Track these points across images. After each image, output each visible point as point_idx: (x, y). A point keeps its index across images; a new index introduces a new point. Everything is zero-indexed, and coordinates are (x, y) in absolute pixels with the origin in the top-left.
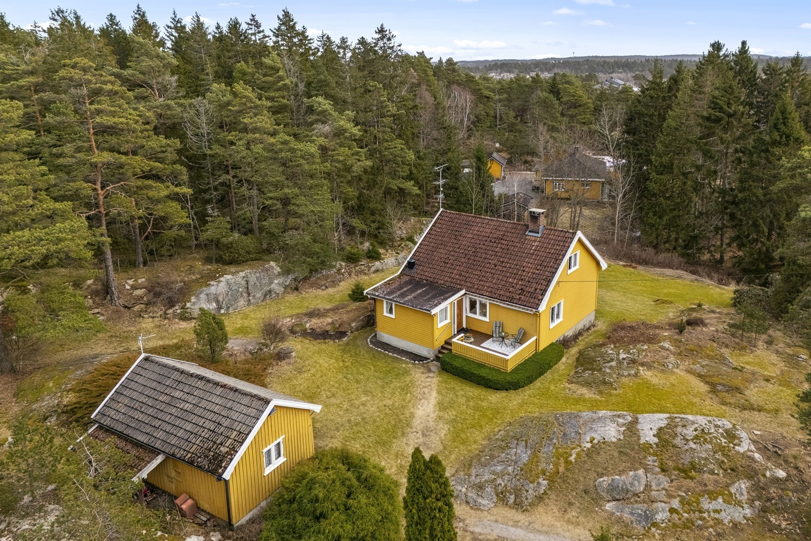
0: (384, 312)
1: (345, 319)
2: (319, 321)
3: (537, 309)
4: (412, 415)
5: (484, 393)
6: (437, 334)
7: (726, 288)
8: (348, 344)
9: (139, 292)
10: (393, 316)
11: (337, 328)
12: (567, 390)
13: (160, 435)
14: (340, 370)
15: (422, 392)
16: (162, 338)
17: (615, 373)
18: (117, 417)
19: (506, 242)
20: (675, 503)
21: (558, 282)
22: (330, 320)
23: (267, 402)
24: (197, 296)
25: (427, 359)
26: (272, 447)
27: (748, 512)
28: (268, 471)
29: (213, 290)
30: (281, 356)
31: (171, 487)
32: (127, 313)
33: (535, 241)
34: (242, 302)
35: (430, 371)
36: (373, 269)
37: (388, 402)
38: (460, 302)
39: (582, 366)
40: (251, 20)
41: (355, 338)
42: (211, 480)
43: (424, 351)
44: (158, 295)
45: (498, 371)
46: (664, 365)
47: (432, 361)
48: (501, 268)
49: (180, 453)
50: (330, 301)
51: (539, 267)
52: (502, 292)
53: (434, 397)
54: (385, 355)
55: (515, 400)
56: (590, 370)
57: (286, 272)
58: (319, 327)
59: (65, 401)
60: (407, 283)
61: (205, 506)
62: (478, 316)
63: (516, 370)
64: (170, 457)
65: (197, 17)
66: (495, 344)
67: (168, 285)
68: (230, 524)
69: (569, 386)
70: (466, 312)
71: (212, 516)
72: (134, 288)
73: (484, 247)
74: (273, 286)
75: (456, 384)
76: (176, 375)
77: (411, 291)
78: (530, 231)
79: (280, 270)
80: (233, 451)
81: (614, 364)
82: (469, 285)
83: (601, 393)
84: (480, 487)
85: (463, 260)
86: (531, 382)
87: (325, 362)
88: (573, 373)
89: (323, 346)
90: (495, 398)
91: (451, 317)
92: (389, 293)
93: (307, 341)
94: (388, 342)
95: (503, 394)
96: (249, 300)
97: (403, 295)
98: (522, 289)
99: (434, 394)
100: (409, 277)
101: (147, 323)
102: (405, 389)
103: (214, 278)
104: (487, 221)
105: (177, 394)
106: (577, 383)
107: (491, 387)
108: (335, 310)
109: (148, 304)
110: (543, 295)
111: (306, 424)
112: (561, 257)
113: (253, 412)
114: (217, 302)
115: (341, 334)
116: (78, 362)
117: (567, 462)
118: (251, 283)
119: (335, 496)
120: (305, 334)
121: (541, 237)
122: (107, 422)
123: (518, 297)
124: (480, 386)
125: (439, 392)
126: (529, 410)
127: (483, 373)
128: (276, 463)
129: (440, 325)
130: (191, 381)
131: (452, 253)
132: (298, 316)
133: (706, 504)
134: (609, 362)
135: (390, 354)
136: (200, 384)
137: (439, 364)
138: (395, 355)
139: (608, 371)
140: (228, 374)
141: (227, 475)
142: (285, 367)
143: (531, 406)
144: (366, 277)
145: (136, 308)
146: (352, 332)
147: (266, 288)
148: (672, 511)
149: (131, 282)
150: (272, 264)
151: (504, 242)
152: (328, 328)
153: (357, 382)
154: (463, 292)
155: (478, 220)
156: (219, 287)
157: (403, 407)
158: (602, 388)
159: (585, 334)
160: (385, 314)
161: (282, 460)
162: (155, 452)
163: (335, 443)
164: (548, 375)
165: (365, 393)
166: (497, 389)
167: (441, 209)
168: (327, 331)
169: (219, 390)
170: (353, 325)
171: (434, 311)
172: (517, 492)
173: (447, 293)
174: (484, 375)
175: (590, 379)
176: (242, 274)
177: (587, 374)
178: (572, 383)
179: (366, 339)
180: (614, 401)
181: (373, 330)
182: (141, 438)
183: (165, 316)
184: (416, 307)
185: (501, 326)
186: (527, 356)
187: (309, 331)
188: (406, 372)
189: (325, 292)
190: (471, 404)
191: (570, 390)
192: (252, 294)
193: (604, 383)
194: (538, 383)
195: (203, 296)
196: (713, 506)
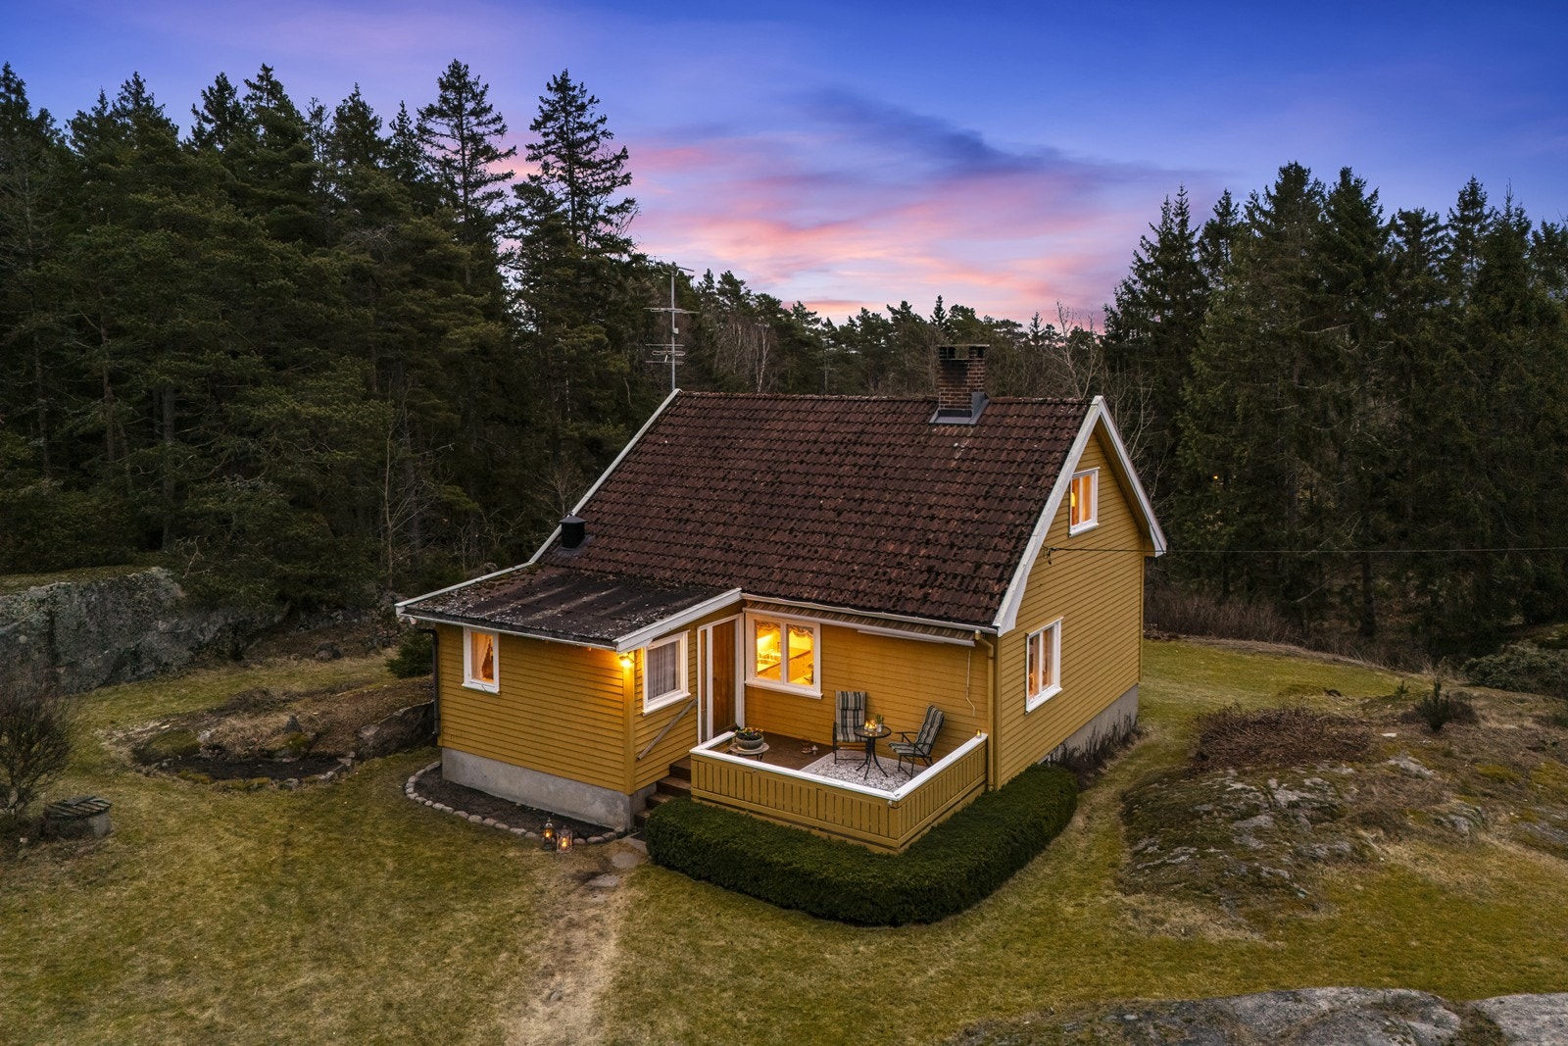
0: (463, 671)
1: (341, 716)
2: (247, 724)
3: (989, 623)
5: (805, 937)
6: (640, 736)
7: (1416, 676)
8: (331, 791)
10: (493, 687)
11: (310, 744)
12: (1129, 916)
14: (257, 875)
15: (560, 944)
17: (1282, 850)
19: (869, 450)
21: (1046, 552)
22: (287, 720)
25: (600, 830)
33: (960, 437)
35: (607, 869)
37: (407, 988)
38: (724, 635)
39: (1152, 833)
40: (261, 78)
41: (366, 775)
43: (595, 807)
45: (860, 853)
46: (1438, 822)
47: (621, 836)
48: (855, 518)
51: (980, 503)
52: (863, 585)
53: (606, 960)
54: (454, 821)
55: (932, 962)
56: (1190, 842)
57: (205, 601)
58: (245, 742)
60: (552, 583)
62: (783, 684)
63: (925, 846)
65: (138, 84)
66: (842, 770)
69: (1131, 900)
70: (746, 673)
73: (801, 468)
74: (150, 638)
75: (702, 909)
77: (561, 598)
78: (941, 414)
79: (181, 594)
81: (1263, 820)
82: (754, 572)
83: (1260, 921)
85: (736, 508)
86: (984, 896)
87: (214, 848)
88: (1125, 858)
89: (237, 799)
90: (851, 955)
91: (692, 679)
92: (483, 607)
93: (184, 785)
94: (478, 784)
95: (886, 939)
96: (56, 678)
97: (527, 609)
98: (930, 570)
99: (609, 950)
100: (561, 571)
102: (496, 936)
104: (808, 405)
106: (1158, 889)
107: (832, 916)
108: (320, 694)
110: (1005, 579)
112: (1050, 469)
115: (315, 763)
118: (67, 622)
120: (187, 762)
121: (980, 424)
123: (919, 594)
124: (794, 915)
125: (627, 942)
126: (994, 998)
127: (806, 860)
129: (651, 704)
131: (703, 494)
134: (1245, 816)
135: (475, 818)
137: (641, 845)
138: (490, 821)
139: (1254, 843)
143: (1001, 983)
146: (360, 758)
147: (120, 645)
150: (156, 571)
151: (860, 450)
152: (277, 743)
153: (311, 914)
154: (733, 596)
155: (781, 406)
157: (466, 1008)
158: (1258, 903)
159: (1122, 755)
160: (469, 682)
164: (1041, 868)
166: (857, 922)
167: (676, 391)
168: (271, 754)
170: (369, 733)
171: (624, 642)
173: (680, 598)
174: (808, 867)
175: (1204, 875)
176: (38, 592)
177: (1182, 857)
178: (1136, 889)
179: (405, 777)
180: (1325, 950)
181: (431, 747)
184: (566, 635)
185: (863, 706)
186: (958, 799)
187: (205, 754)
188: (516, 875)
189: (326, 666)
190: (757, 982)
191: (1136, 914)
192: (66, 659)
193: (1261, 885)
194: (1020, 896)
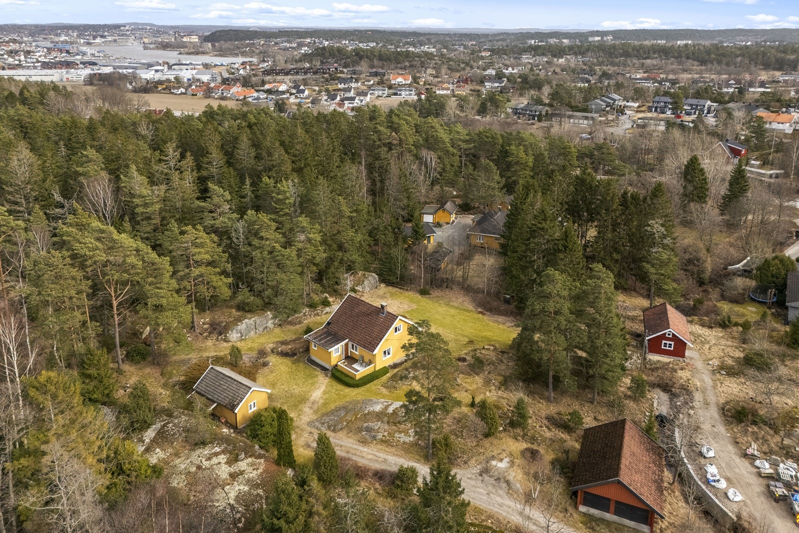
0: (313, 347)
1: (297, 347)
2: (285, 347)
3: (374, 351)
4: (311, 395)
5: (344, 388)
6: (332, 360)
8: (296, 360)
9: (206, 326)
10: (317, 349)
11: (293, 351)
13: (216, 396)
14: (289, 373)
15: (319, 386)
16: (216, 351)
17: (401, 383)
18: (202, 388)
20: (386, 434)
21: (386, 340)
22: (290, 347)
23: (250, 388)
24: (232, 331)
25: (328, 370)
26: (252, 404)
27: (411, 439)
28: (250, 411)
29: (239, 327)
30: (265, 364)
31: (219, 414)
32: (201, 337)
33: (382, 318)
34: (252, 333)
35: (327, 376)
36: (324, 312)
37: (304, 389)
38: (347, 345)
39: (391, 379)
41: (300, 357)
42: (232, 412)
43: (328, 367)
44: (215, 329)
45: (353, 379)
49: (222, 403)
50: (295, 334)
51: (379, 332)
52: (362, 343)
53: (323, 388)
54: (310, 366)
56: (393, 381)
57: (275, 317)
58: (285, 350)
59: (181, 379)
60: (325, 333)
61: (229, 421)
62: (354, 351)
63: (360, 379)
64: (219, 404)
66: (358, 366)
67: (219, 324)
68: (237, 428)
70: (350, 349)
71: (231, 425)
72: (204, 324)
73: (361, 318)
74: (268, 324)
75: (335, 383)
76: (222, 376)
77: (325, 338)
78: (381, 313)
79: (272, 316)
80: (238, 404)
82: (352, 336)
83: (390, 391)
84: (323, 424)
86: (365, 385)
87: (283, 368)
88: (386, 382)
89: (285, 360)
90: (347, 390)
91: (342, 351)
92: (315, 339)
93: (278, 357)
94: (314, 360)
95: (352, 389)
96: (256, 332)
97: (320, 340)
100: (327, 330)
101: (209, 343)
102: (313, 384)
103: (240, 321)
105: (222, 383)
106: (384, 386)
108: (294, 341)
109: (210, 333)
110: (377, 346)
111: (265, 396)
112: (389, 328)
113: (246, 392)
114: (241, 333)
115: (294, 354)
116: (183, 362)
117: (356, 417)
118: (257, 324)
119: (268, 420)
120: (278, 354)
121: (385, 317)
122: (199, 390)
124: (344, 385)
125: (326, 387)
126: (360, 397)
127: (346, 379)
128: (253, 409)
129: (334, 356)
130: (226, 378)
132: (277, 342)
133: (397, 435)
135: (313, 366)
136: (230, 380)
137: (331, 373)
138: (315, 367)
139: (399, 382)
140: (240, 373)
141: (236, 411)
142: (266, 369)
144: (319, 318)
145: (205, 334)
146: (299, 354)
147: (264, 326)
148: (384, 436)
149: (202, 320)
150: (269, 313)
152: (289, 351)
153: (294, 379)
154: (349, 340)
156: (242, 326)
157: (309, 392)
158: (392, 389)
161: (255, 408)
162: (214, 402)
163: (278, 405)
164: (375, 382)
165: (296, 385)
166: (349, 387)
168: (288, 353)
169: (235, 383)
170: (300, 350)
171: (330, 350)
172: (335, 426)
173: (340, 340)
174: (346, 381)
175: (390, 385)
176: (253, 319)
179: (305, 358)
181: (309, 354)
182: (210, 397)
183: (217, 340)
184: (323, 347)
185: (362, 357)
186: (368, 372)
187: (280, 352)
188: (316, 376)
189: (294, 328)
190: (337, 392)
191: (379, 389)
192: (257, 329)
193: (394, 387)
194: (368, 385)
195: (234, 331)
196: (400, 435)
